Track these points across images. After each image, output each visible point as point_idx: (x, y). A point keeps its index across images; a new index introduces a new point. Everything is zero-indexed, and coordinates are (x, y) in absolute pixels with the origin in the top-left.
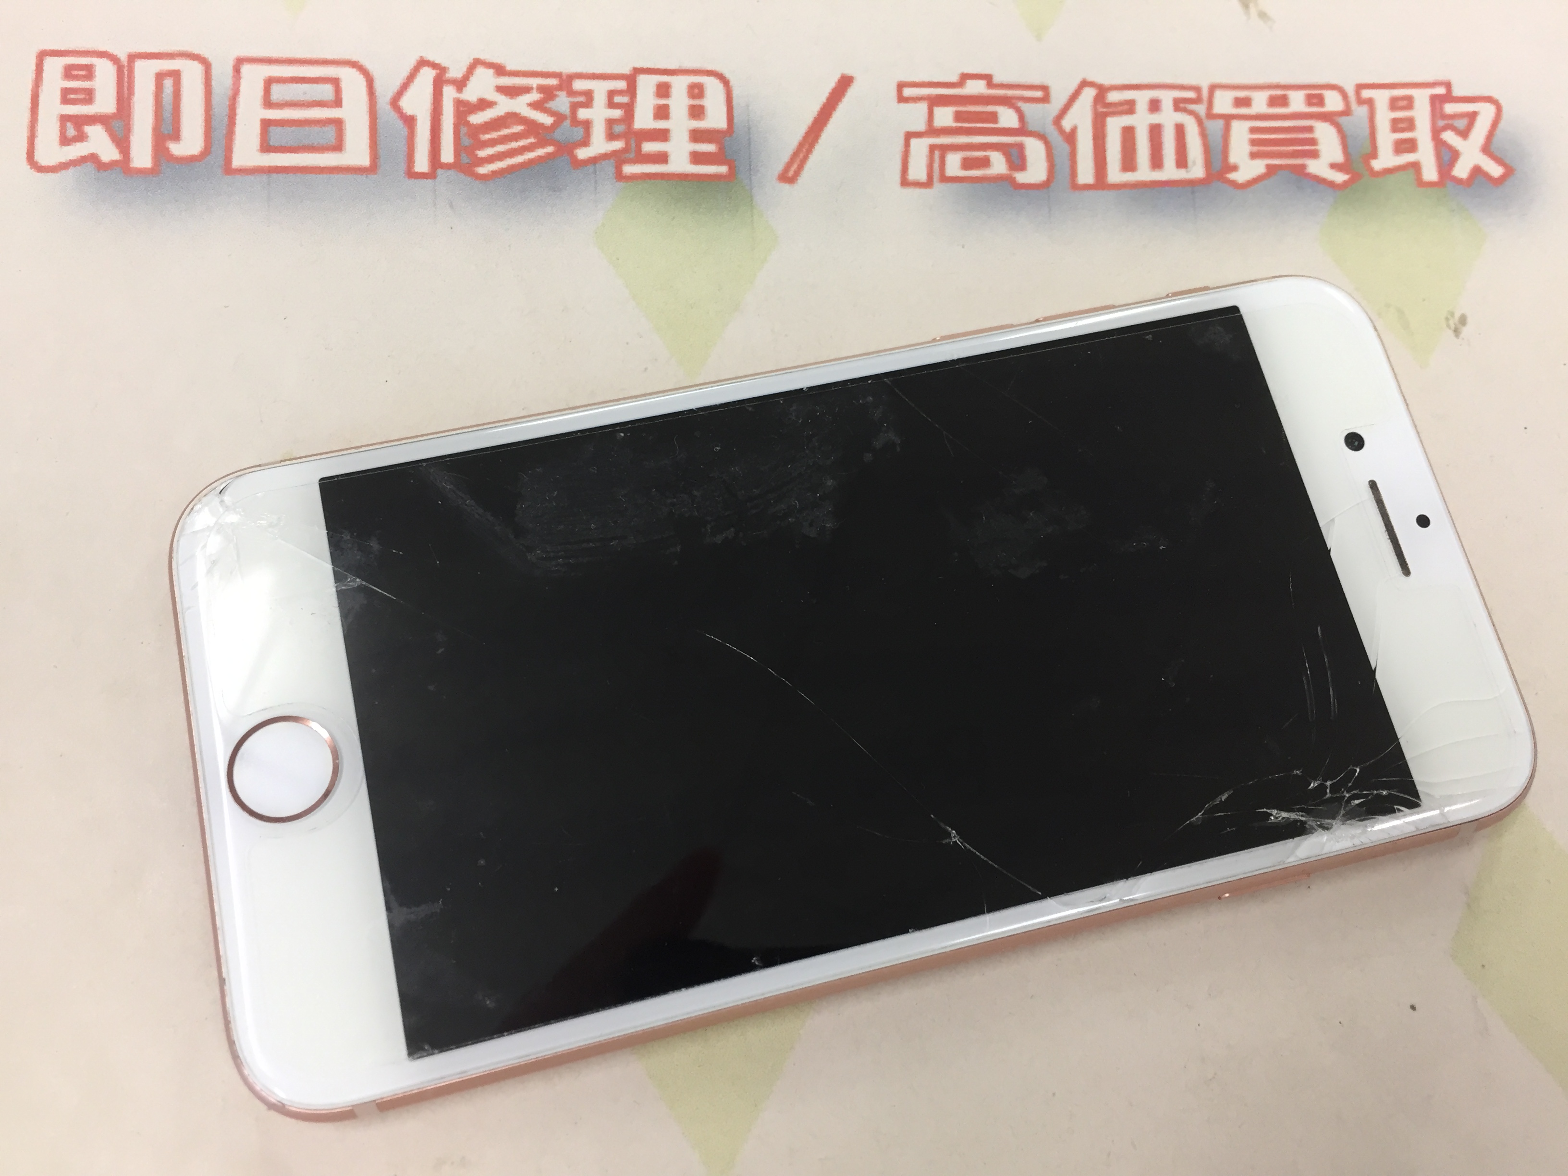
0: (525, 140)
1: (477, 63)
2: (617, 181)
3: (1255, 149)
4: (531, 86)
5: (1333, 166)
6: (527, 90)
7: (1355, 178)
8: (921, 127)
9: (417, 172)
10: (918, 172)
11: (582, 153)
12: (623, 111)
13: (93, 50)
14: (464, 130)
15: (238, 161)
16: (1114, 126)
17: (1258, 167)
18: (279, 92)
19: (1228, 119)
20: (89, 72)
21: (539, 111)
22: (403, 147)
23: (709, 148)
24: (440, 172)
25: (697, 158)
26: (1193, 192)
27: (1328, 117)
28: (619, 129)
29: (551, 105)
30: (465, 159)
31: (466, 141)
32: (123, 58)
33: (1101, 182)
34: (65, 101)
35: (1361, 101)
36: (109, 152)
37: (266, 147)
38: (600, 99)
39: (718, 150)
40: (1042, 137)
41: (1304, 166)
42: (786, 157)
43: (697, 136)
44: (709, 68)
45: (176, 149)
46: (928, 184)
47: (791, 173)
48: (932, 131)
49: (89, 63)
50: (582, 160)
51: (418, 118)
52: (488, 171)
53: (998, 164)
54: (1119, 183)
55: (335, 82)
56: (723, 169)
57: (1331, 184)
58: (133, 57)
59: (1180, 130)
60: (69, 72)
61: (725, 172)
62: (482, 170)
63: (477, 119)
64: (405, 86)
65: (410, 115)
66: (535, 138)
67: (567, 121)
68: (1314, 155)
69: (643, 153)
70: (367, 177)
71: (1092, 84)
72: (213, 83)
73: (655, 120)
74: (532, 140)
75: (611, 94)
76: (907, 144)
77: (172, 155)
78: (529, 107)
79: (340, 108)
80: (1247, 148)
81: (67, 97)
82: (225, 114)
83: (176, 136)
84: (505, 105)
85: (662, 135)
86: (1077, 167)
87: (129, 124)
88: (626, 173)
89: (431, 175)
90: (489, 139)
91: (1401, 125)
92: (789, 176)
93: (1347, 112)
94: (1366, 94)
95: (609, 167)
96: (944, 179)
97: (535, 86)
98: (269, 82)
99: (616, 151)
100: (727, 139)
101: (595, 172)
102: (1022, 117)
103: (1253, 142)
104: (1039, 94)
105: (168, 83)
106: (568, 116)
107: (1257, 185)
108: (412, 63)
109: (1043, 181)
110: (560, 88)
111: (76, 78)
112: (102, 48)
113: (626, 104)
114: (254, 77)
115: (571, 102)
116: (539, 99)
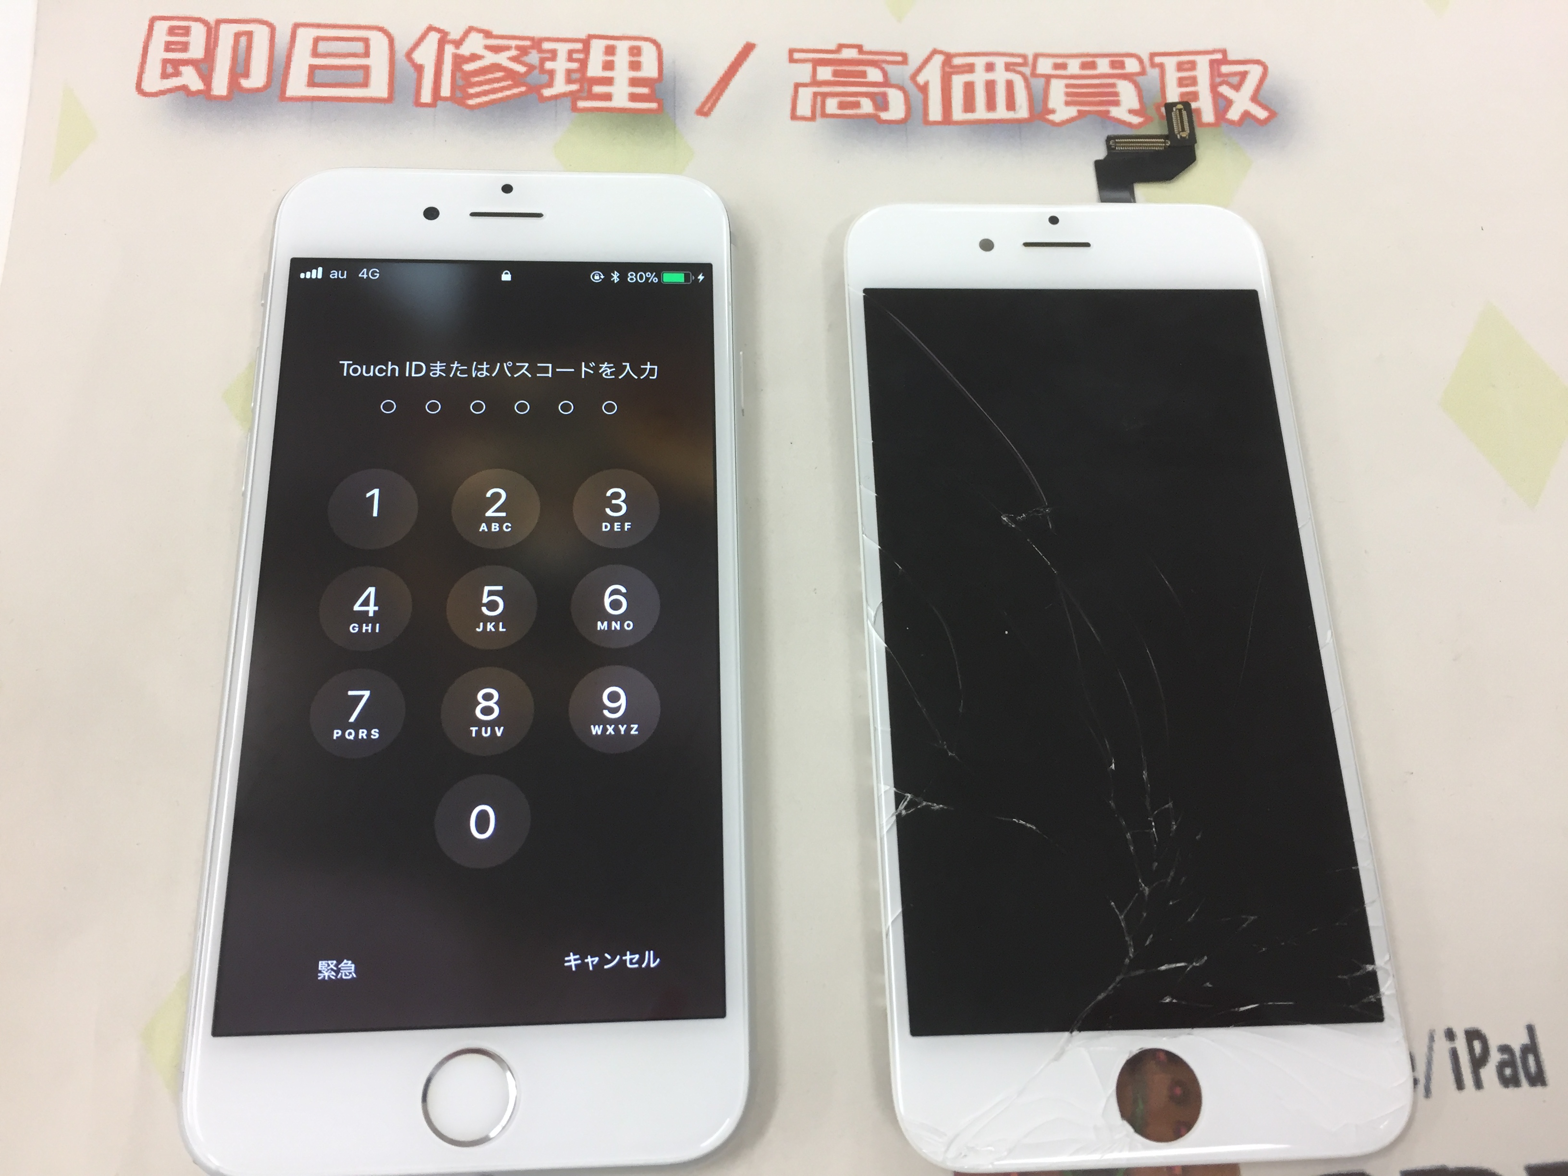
0: (504, 82)
1: (471, 29)
2: (572, 113)
3: (1069, 99)
4: (511, 45)
5: (1131, 112)
7: (1149, 120)
8: (807, 79)
9: (422, 103)
10: (804, 109)
11: (547, 92)
12: (579, 64)
13: (192, 17)
14: (458, 75)
15: (289, 93)
16: (958, 82)
17: (1072, 111)
18: (323, 47)
19: (1048, 78)
20: (187, 31)
21: (516, 63)
22: (413, 84)
23: (644, 90)
24: (439, 103)
25: (633, 97)
26: (1019, 127)
27: (1127, 77)
28: (575, 76)
29: (525, 59)
30: (459, 94)
31: (460, 82)
33: (947, 119)
34: (168, 50)
35: (1153, 65)
36: (196, 84)
37: (312, 83)
38: (562, 55)
39: (650, 92)
40: (901, 89)
41: (1108, 112)
42: (702, 98)
43: (634, 82)
44: (646, 36)
45: (245, 83)
46: (813, 118)
47: (705, 109)
49: (187, 25)
50: (546, 97)
51: (425, 66)
52: (474, 102)
53: (867, 106)
54: (961, 120)
55: (366, 41)
56: (654, 105)
57: (1129, 123)
58: (219, 22)
59: (1010, 85)
60: (172, 31)
61: (655, 107)
62: (471, 102)
63: (469, 67)
64: (417, 45)
65: (419, 64)
66: (512, 80)
67: (537, 70)
68: (1117, 103)
69: (593, 93)
70: (385, 104)
71: (941, 52)
72: (276, 40)
73: (603, 71)
74: (510, 82)
75: (571, 52)
76: (796, 92)
77: (242, 87)
78: (509, 60)
79: (368, 58)
80: (1062, 98)
81: (168, 47)
82: (283, 60)
83: (246, 75)
84: (490, 58)
85: (609, 81)
86: (928, 109)
87: (213, 66)
88: (580, 107)
89: (433, 105)
91: (1186, 82)
92: (704, 111)
93: (1143, 72)
94: (1158, 60)
95: (567, 102)
96: (824, 115)
97: (513, 46)
98: (317, 40)
99: (573, 91)
100: (658, 84)
101: (556, 106)
102: (885, 74)
103: (1067, 94)
104: (899, 59)
105: (243, 40)
107: (1070, 124)
108: (423, 28)
109: (902, 119)
111: (177, 35)
112: (196, 15)
113: (582, 59)
114: (305, 38)
115: (539, 57)
116: (516, 54)
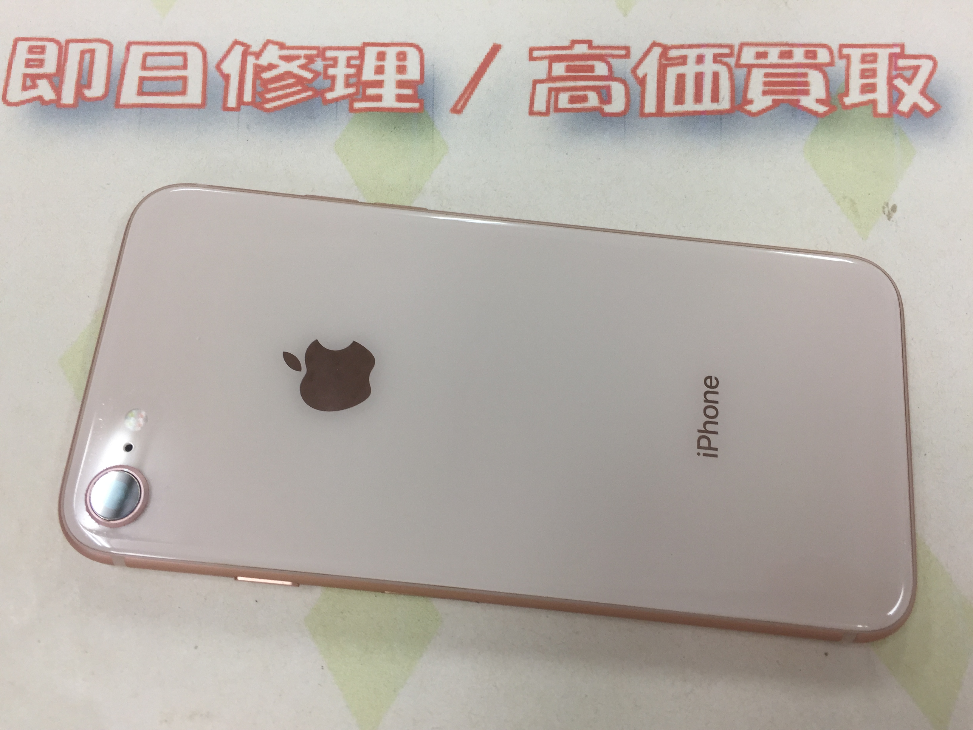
0: (295, 88)
1: (269, 42)
2: (349, 113)
3: (767, 88)
4: (300, 55)
5: (818, 101)
6: (298, 57)
7: (832, 109)
8: (544, 76)
9: (229, 107)
10: (540, 105)
11: (330, 96)
12: (356, 69)
13: (46, 37)
14: (258, 82)
15: (123, 100)
16: (672, 74)
17: (768, 101)
18: (150, 62)
19: (750, 67)
20: (43, 50)
21: (304, 70)
22: (221, 92)
23: (408, 92)
24: (242, 107)
25: (400, 98)
26: (721, 119)
27: (818, 67)
28: (353, 80)
29: (312, 66)
30: (258, 99)
31: (259, 89)
32: (63, 41)
33: (660, 111)
34: (27, 66)
35: (841, 56)
36: (49, 95)
37: (141, 92)
38: (342, 62)
39: (413, 93)
40: (623, 81)
41: (798, 101)
42: (456, 97)
43: (401, 84)
44: (410, 42)
45: (89, 93)
46: (546, 113)
47: (459, 107)
48: (550, 79)
49: (43, 45)
50: (329, 100)
51: (231, 75)
52: (272, 107)
53: (593, 100)
54: (673, 112)
55: (184, 55)
56: (416, 105)
57: (816, 114)
58: (68, 42)
59: (716, 76)
60: (31, 50)
61: (417, 107)
62: (268, 106)
63: (267, 75)
64: (225, 57)
65: (227, 74)
66: (301, 87)
67: (321, 76)
68: (806, 93)
69: (367, 95)
70: (199, 110)
71: (659, 45)
72: (114, 56)
73: (375, 75)
74: (299, 88)
75: (349, 59)
76: (534, 88)
77: (86, 97)
78: (299, 68)
79: (186, 70)
80: (761, 88)
81: (28, 63)
82: (119, 73)
83: (89, 86)
84: (284, 67)
85: (379, 84)
86: (645, 102)
87: (63, 79)
88: (355, 107)
89: (237, 109)
90: (273, 87)
91: (866, 74)
92: (457, 109)
93: (831, 64)
94: (845, 51)
95: (345, 104)
96: (557, 110)
97: (303, 55)
98: (146, 55)
99: (350, 94)
100: (420, 86)
101: (337, 106)
102: (611, 68)
103: (765, 83)
104: (623, 52)
105: (87, 56)
106: (322, 73)
107: (765, 114)
108: (230, 42)
109: (622, 111)
110: (318, 56)
111: (35, 53)
112: (51, 37)
113: (358, 65)
114: (137, 53)
115: (324, 64)
116: (305, 63)
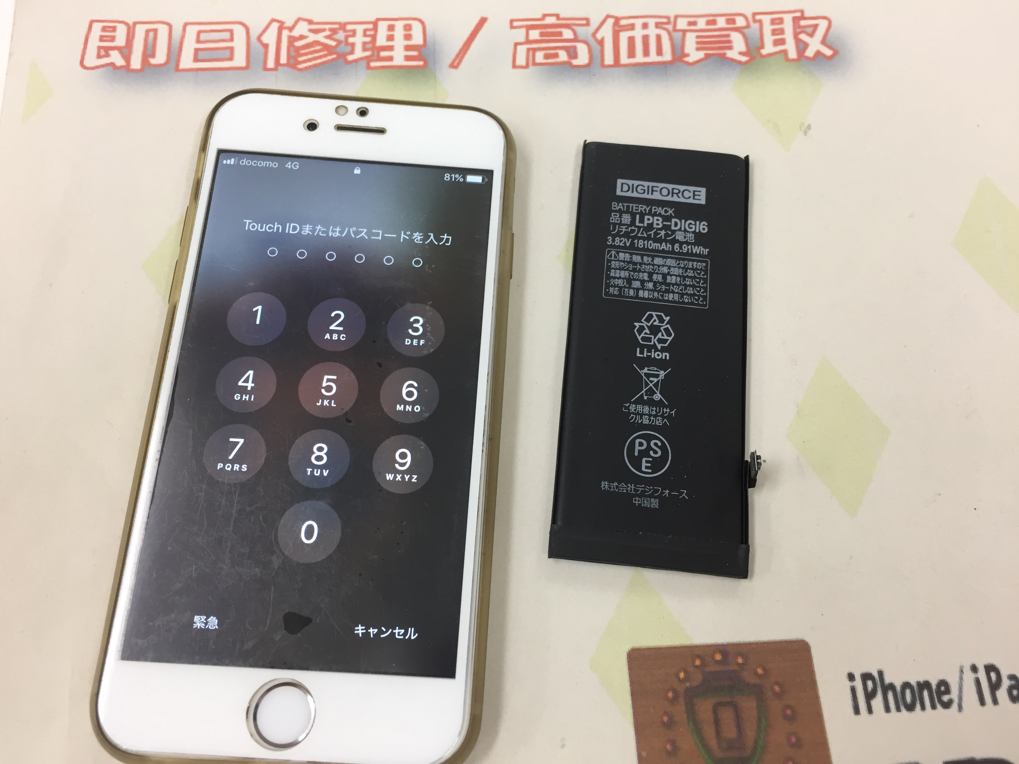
0: (321, 53)
1: (299, 19)
2: (367, 70)
3: (699, 46)
5: (741, 53)
7: (752, 58)
8: (523, 40)
9: (268, 68)
10: (521, 60)
11: (350, 58)
12: (371, 38)
13: (117, 20)
14: (292, 49)
15: (182, 66)
16: (624, 36)
17: (701, 55)
18: (203, 37)
19: (684, 32)
20: (114, 29)
21: (329, 40)
22: (262, 57)
23: (414, 53)
24: (279, 67)
25: (407, 58)
26: (665, 67)
27: (738, 29)
28: (369, 46)
29: (336, 37)
30: (292, 62)
31: (293, 54)
32: (131, 23)
33: (617, 63)
34: (101, 40)
35: (755, 21)
36: (120, 62)
37: (196, 59)
38: (360, 32)
39: (418, 54)
40: (586, 43)
41: (725, 54)
42: (453, 56)
43: (407, 48)
44: (414, 17)
45: (153, 61)
46: (527, 66)
49: (114, 25)
50: (350, 61)
51: (270, 44)
52: (303, 66)
53: (563, 56)
54: (626, 64)
55: (231, 31)
56: (421, 63)
57: (739, 62)
58: (135, 24)
59: (659, 38)
60: (104, 29)
62: (300, 66)
63: (298, 44)
64: (264, 31)
65: (266, 44)
66: (327, 52)
68: (730, 48)
69: (381, 56)
70: (244, 70)
71: (612, 17)
72: (173, 34)
73: (387, 42)
74: (325, 52)
75: (365, 31)
76: (515, 49)
77: (151, 64)
78: (324, 38)
79: (232, 42)
80: (694, 46)
82: (177, 46)
83: (153, 55)
84: (312, 37)
85: (391, 48)
86: (604, 57)
87: (131, 50)
88: (372, 66)
89: (275, 69)
90: (304, 53)
91: (776, 32)
92: (455, 65)
93: (748, 26)
94: (758, 17)
95: (364, 63)
96: (535, 64)
97: (327, 28)
98: (199, 32)
99: (367, 56)
100: (423, 48)
101: (356, 66)
102: (575, 33)
103: (698, 43)
104: (584, 22)
105: (151, 34)
107: (699, 63)
108: (268, 20)
109: (587, 63)
111: (108, 31)
112: (121, 19)
113: (373, 35)
114: (191, 32)
115: (345, 35)
116: (329, 34)
